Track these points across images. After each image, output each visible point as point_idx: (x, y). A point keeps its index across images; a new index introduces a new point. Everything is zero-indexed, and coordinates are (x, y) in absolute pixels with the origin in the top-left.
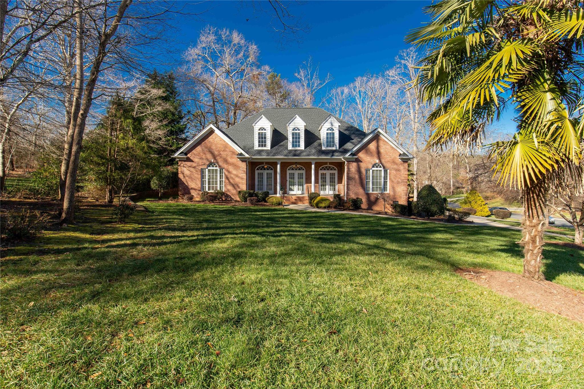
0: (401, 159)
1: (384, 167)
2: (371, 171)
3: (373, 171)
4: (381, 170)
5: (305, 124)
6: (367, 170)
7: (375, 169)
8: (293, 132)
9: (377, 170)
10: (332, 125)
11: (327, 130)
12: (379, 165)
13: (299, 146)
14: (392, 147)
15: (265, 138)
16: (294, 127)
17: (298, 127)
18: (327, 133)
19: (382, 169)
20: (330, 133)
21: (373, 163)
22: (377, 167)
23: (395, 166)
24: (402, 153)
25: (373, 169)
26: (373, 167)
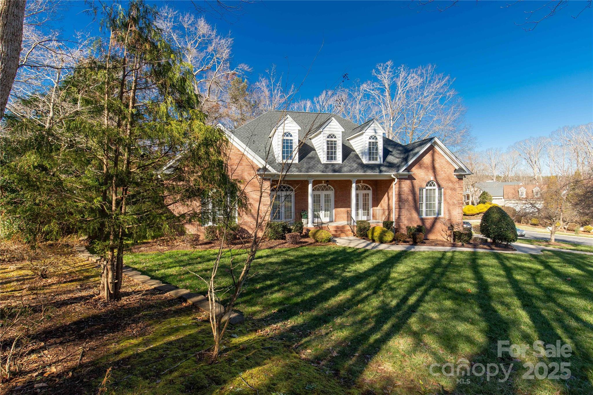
0: (457, 176)
1: (439, 186)
2: (424, 190)
3: (427, 190)
4: (435, 189)
5: (344, 130)
6: (421, 189)
7: (429, 188)
8: (329, 139)
9: (430, 190)
10: (376, 132)
11: (370, 138)
12: (433, 183)
13: (335, 159)
14: (447, 162)
15: (291, 147)
16: (328, 133)
17: (335, 133)
18: (370, 143)
19: (436, 187)
20: (373, 142)
21: (428, 181)
22: (431, 186)
23: (450, 185)
24: (457, 168)
25: (427, 188)
26: (427, 185)
